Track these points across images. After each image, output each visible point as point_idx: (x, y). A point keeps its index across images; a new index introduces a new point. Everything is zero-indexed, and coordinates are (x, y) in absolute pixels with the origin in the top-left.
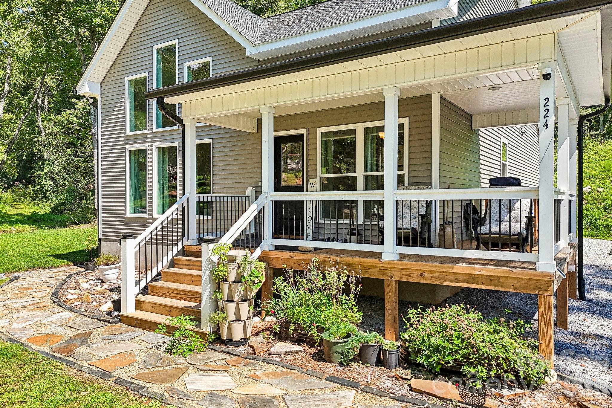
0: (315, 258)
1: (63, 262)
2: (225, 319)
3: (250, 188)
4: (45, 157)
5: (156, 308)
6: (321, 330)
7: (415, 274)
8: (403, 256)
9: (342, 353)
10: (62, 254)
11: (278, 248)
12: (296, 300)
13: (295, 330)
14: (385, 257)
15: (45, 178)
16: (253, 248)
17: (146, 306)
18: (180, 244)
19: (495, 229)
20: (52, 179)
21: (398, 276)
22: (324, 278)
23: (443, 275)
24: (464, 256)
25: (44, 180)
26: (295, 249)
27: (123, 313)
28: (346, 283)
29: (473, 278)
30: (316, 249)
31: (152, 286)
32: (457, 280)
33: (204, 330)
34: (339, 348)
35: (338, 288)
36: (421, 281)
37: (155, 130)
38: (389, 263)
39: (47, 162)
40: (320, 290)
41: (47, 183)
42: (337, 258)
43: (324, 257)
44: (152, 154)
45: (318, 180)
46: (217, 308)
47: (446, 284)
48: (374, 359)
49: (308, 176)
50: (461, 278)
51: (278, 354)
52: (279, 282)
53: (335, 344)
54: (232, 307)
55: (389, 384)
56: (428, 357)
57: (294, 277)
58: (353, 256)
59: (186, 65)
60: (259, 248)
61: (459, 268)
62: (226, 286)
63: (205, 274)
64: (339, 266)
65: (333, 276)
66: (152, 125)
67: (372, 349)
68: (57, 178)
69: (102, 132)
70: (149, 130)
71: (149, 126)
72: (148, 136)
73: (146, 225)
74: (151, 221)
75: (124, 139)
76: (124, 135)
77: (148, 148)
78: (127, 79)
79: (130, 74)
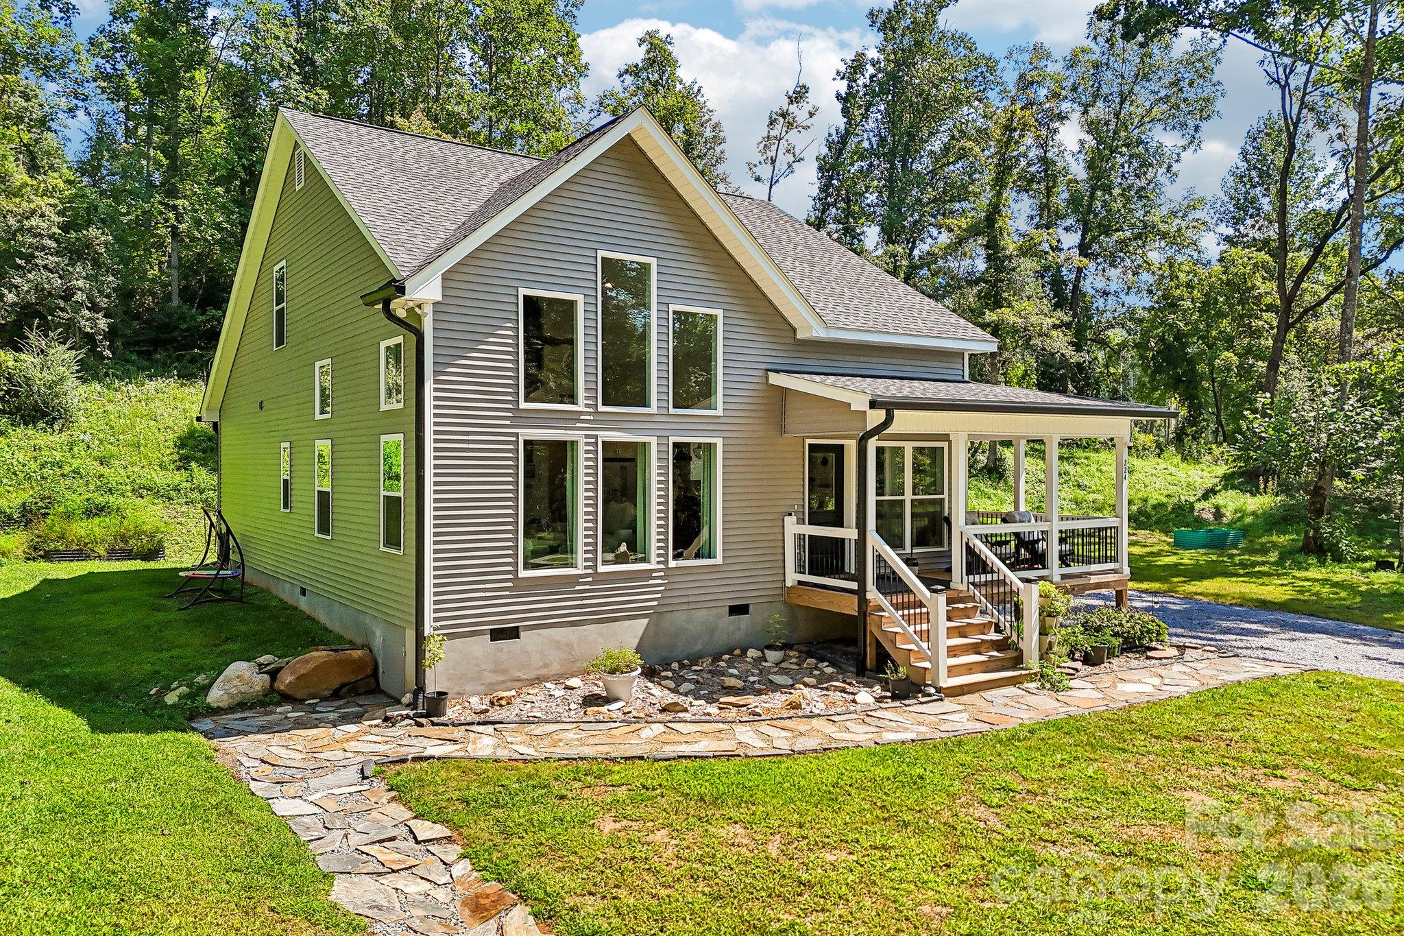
27: (940, 685)
37: (602, 408)
44: (594, 453)
59: (672, 308)
66: (594, 398)
69: (436, 390)
70: (587, 406)
71: (587, 398)
72: (582, 417)
73: (577, 588)
74: (591, 579)
75: (510, 414)
76: (510, 406)
77: (582, 440)
78: (522, 292)
79: (527, 283)
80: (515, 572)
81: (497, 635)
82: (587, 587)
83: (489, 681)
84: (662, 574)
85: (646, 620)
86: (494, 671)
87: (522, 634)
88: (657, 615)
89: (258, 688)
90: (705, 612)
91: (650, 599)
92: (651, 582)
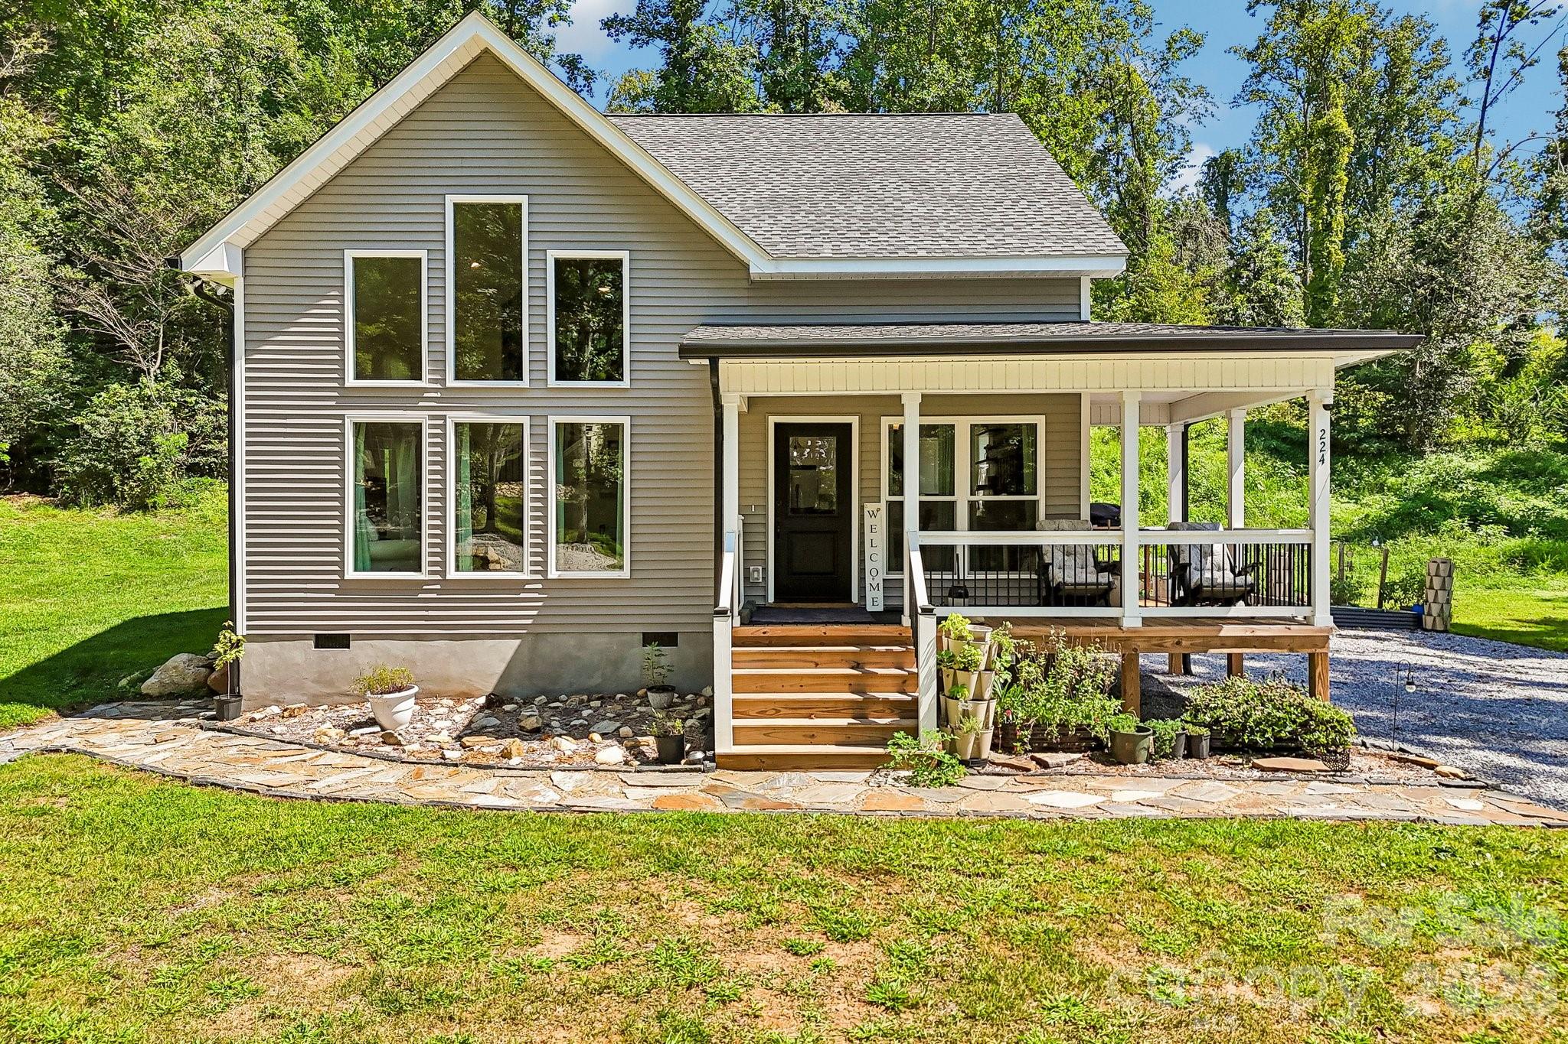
5: (775, 735)
7: (1169, 643)
14: (1126, 624)
17: (747, 735)
23: (1206, 642)
27: (718, 750)
37: (452, 383)
44: (441, 437)
45: (883, 506)
49: (861, 498)
59: (553, 255)
66: (441, 372)
69: (248, 370)
70: (431, 381)
71: (432, 371)
72: (426, 395)
73: (420, 596)
74: (438, 587)
75: (336, 394)
76: (336, 385)
77: (426, 423)
78: (350, 255)
79: (356, 244)
80: (342, 572)
81: (322, 642)
82: (434, 596)
83: (312, 691)
84: (540, 586)
85: (518, 642)
86: (316, 682)
87: (352, 643)
88: (533, 636)
89: (190, 681)
90: (604, 639)
91: (525, 616)
92: (522, 595)
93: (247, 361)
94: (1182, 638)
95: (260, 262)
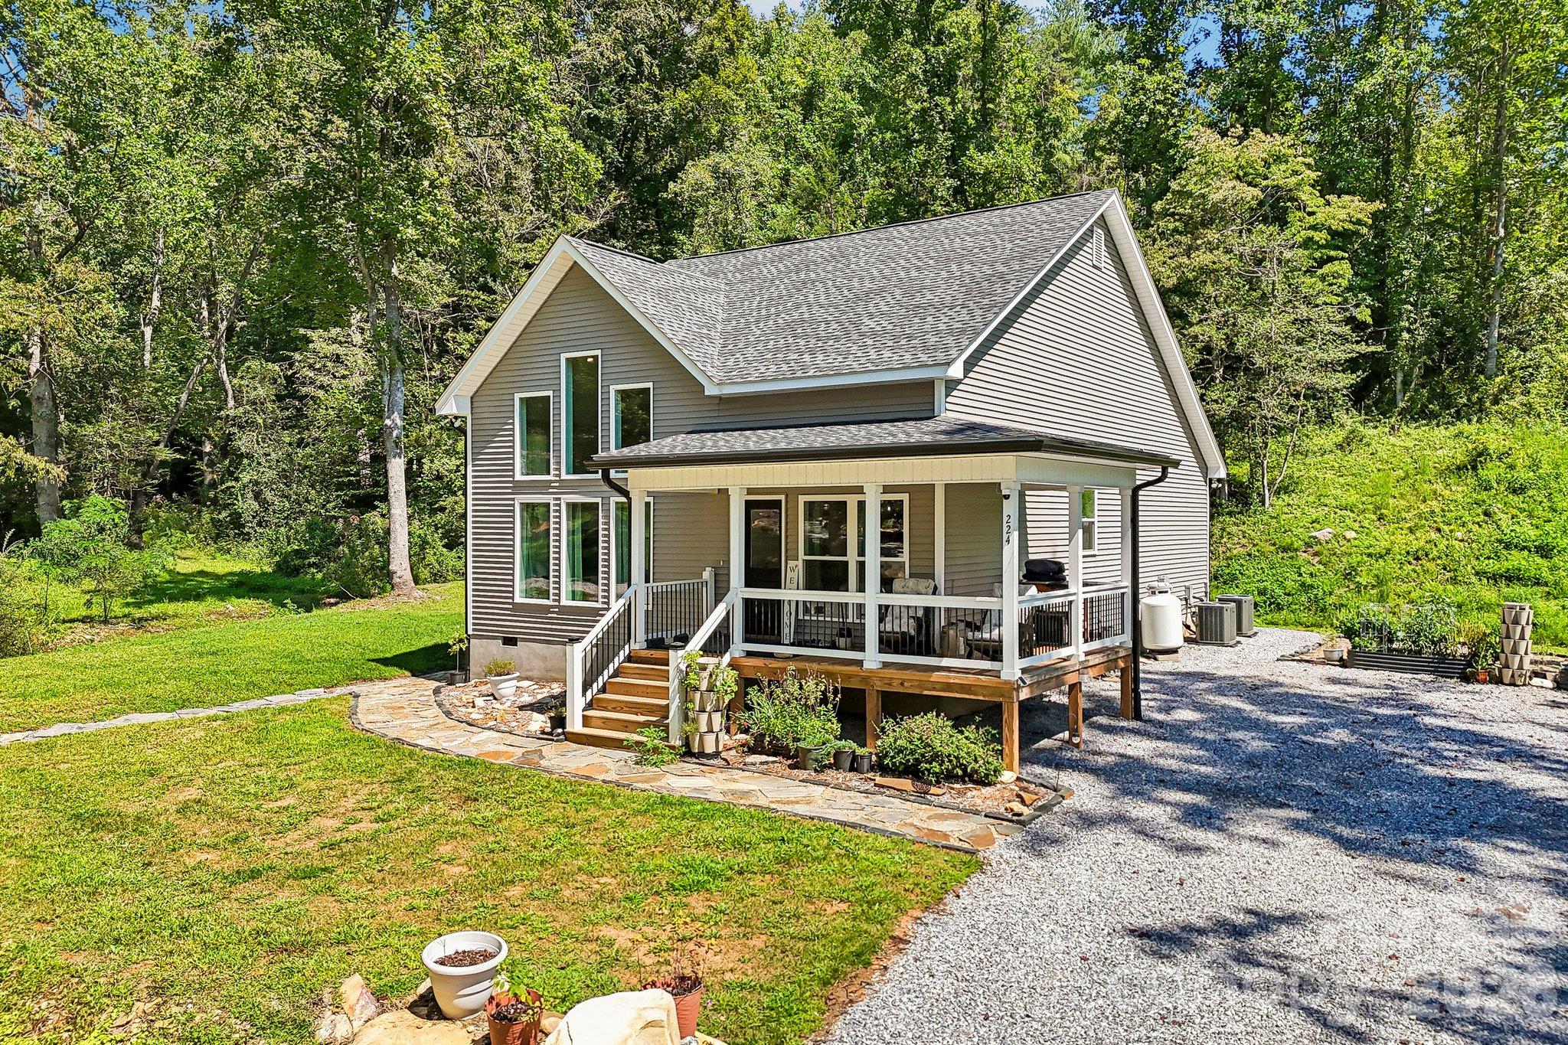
0: (792, 667)
1: (395, 670)
2: (697, 729)
3: (708, 569)
4: (243, 449)
5: (607, 723)
6: (796, 740)
7: (896, 683)
8: (886, 665)
9: (816, 760)
10: (386, 658)
11: (750, 654)
12: (770, 713)
13: (770, 742)
14: (866, 665)
15: (242, 495)
16: (722, 654)
17: (594, 722)
18: (627, 647)
19: (986, 636)
20: (257, 496)
21: (879, 686)
22: (801, 688)
23: (922, 684)
24: (942, 664)
25: (240, 498)
26: (770, 655)
27: (568, 729)
28: (824, 693)
29: (948, 687)
30: (795, 656)
31: (599, 699)
32: (934, 689)
33: (672, 743)
34: (813, 756)
35: (816, 698)
36: (901, 690)
37: (564, 476)
38: (871, 671)
39: (245, 461)
40: (796, 699)
41: (247, 506)
42: (815, 666)
43: (802, 665)
44: (559, 511)
45: (800, 563)
46: (686, 719)
47: (926, 693)
48: (847, 765)
49: (786, 557)
50: (938, 686)
51: (754, 764)
52: (753, 693)
53: (810, 751)
54: (704, 717)
55: (857, 783)
56: (893, 757)
57: (769, 686)
58: (834, 664)
59: (613, 388)
60: (728, 654)
61: (936, 676)
62: (698, 695)
63: (673, 685)
64: (818, 675)
65: (810, 685)
66: (559, 469)
67: (844, 755)
68: (268, 495)
70: (555, 475)
71: (555, 469)
72: (552, 485)
73: (549, 615)
74: (558, 610)
75: (512, 485)
76: (512, 479)
77: (552, 502)
78: (517, 396)
79: (522, 389)
80: (513, 598)
81: (505, 641)
82: (555, 615)
87: (519, 643)
93: (474, 466)
94: (904, 680)
95: (482, 404)
